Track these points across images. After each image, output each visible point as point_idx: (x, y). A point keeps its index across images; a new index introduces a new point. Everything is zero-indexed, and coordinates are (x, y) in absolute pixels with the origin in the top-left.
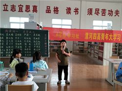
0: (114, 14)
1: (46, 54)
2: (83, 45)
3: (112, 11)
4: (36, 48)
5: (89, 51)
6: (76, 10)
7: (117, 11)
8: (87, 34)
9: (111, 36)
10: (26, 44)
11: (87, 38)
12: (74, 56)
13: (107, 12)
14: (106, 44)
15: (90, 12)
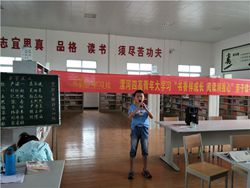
0: (155, 54)
1: (54, 118)
2: (115, 98)
3: (151, 50)
4: (34, 108)
5: (124, 106)
6: (103, 48)
7: (158, 50)
8: (123, 81)
9: (157, 84)
10: (13, 102)
11: (123, 87)
12: (102, 114)
13: (145, 52)
14: (150, 96)
15: (122, 50)
